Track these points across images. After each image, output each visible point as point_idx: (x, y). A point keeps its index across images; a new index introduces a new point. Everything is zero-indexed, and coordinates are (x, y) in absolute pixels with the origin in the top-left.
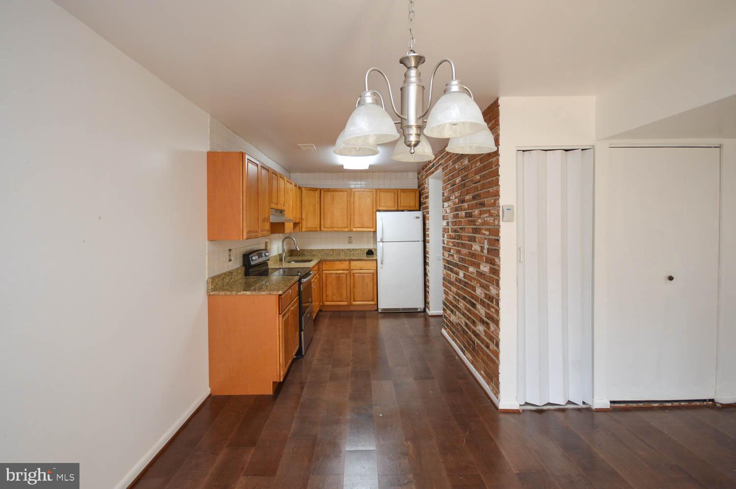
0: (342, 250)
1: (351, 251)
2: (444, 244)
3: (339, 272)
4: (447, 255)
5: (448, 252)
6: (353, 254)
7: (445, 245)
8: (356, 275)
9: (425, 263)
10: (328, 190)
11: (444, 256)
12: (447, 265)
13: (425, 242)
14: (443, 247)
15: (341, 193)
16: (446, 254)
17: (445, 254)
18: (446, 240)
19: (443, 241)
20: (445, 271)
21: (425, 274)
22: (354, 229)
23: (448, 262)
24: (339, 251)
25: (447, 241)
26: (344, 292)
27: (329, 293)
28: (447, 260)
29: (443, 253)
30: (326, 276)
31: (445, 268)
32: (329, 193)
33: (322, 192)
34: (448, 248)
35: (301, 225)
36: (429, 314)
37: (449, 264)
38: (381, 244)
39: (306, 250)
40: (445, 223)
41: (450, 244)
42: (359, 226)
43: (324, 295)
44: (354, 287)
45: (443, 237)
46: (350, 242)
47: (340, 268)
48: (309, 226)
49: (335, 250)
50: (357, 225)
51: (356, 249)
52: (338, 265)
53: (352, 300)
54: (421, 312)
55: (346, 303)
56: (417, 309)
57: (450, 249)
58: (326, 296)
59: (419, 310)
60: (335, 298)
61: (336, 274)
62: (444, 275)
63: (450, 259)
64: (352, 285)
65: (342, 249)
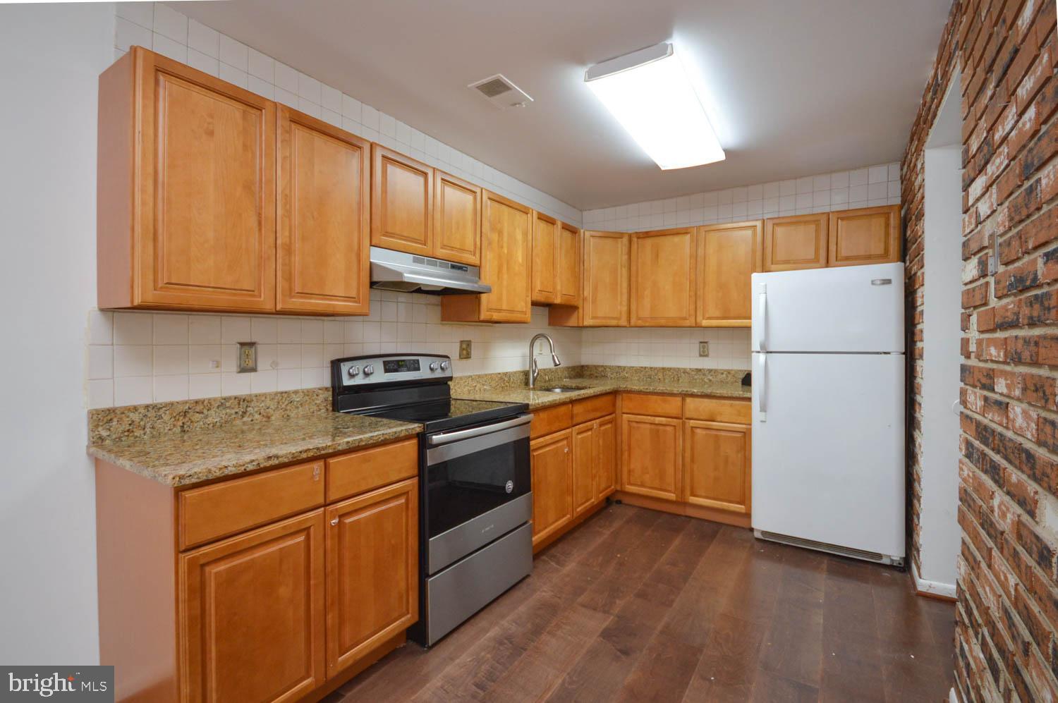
0: (685, 371)
1: (704, 375)
2: (968, 356)
3: (658, 420)
4: (980, 403)
5: (984, 387)
6: (710, 380)
7: (973, 362)
8: (698, 431)
9: (911, 423)
10: (647, 235)
11: (964, 402)
12: (977, 443)
13: (911, 355)
14: (964, 369)
15: (676, 239)
16: (976, 398)
17: (971, 398)
18: (974, 334)
19: (965, 342)
20: (970, 469)
21: (910, 456)
22: (705, 323)
23: (983, 433)
24: (676, 374)
25: (979, 342)
26: (670, 470)
27: (636, 465)
28: (978, 424)
29: (963, 393)
30: (630, 428)
31: (969, 456)
32: (649, 242)
33: (635, 239)
34: (980, 369)
35: (581, 311)
36: (920, 588)
37: (985, 442)
38: (762, 357)
39: (610, 367)
40: (972, 269)
41: (993, 351)
42: (717, 314)
43: (625, 470)
44: (692, 460)
45: (965, 328)
46: (704, 354)
47: (660, 411)
48: (600, 314)
49: (670, 369)
50: (712, 311)
51: (716, 371)
52: (657, 405)
53: (688, 492)
54: (891, 567)
55: (672, 496)
56: (880, 556)
57: (991, 375)
58: (629, 471)
59: (885, 561)
60: (647, 478)
61: (651, 424)
62: (964, 480)
63: (991, 420)
64: (688, 454)
65: (685, 369)
